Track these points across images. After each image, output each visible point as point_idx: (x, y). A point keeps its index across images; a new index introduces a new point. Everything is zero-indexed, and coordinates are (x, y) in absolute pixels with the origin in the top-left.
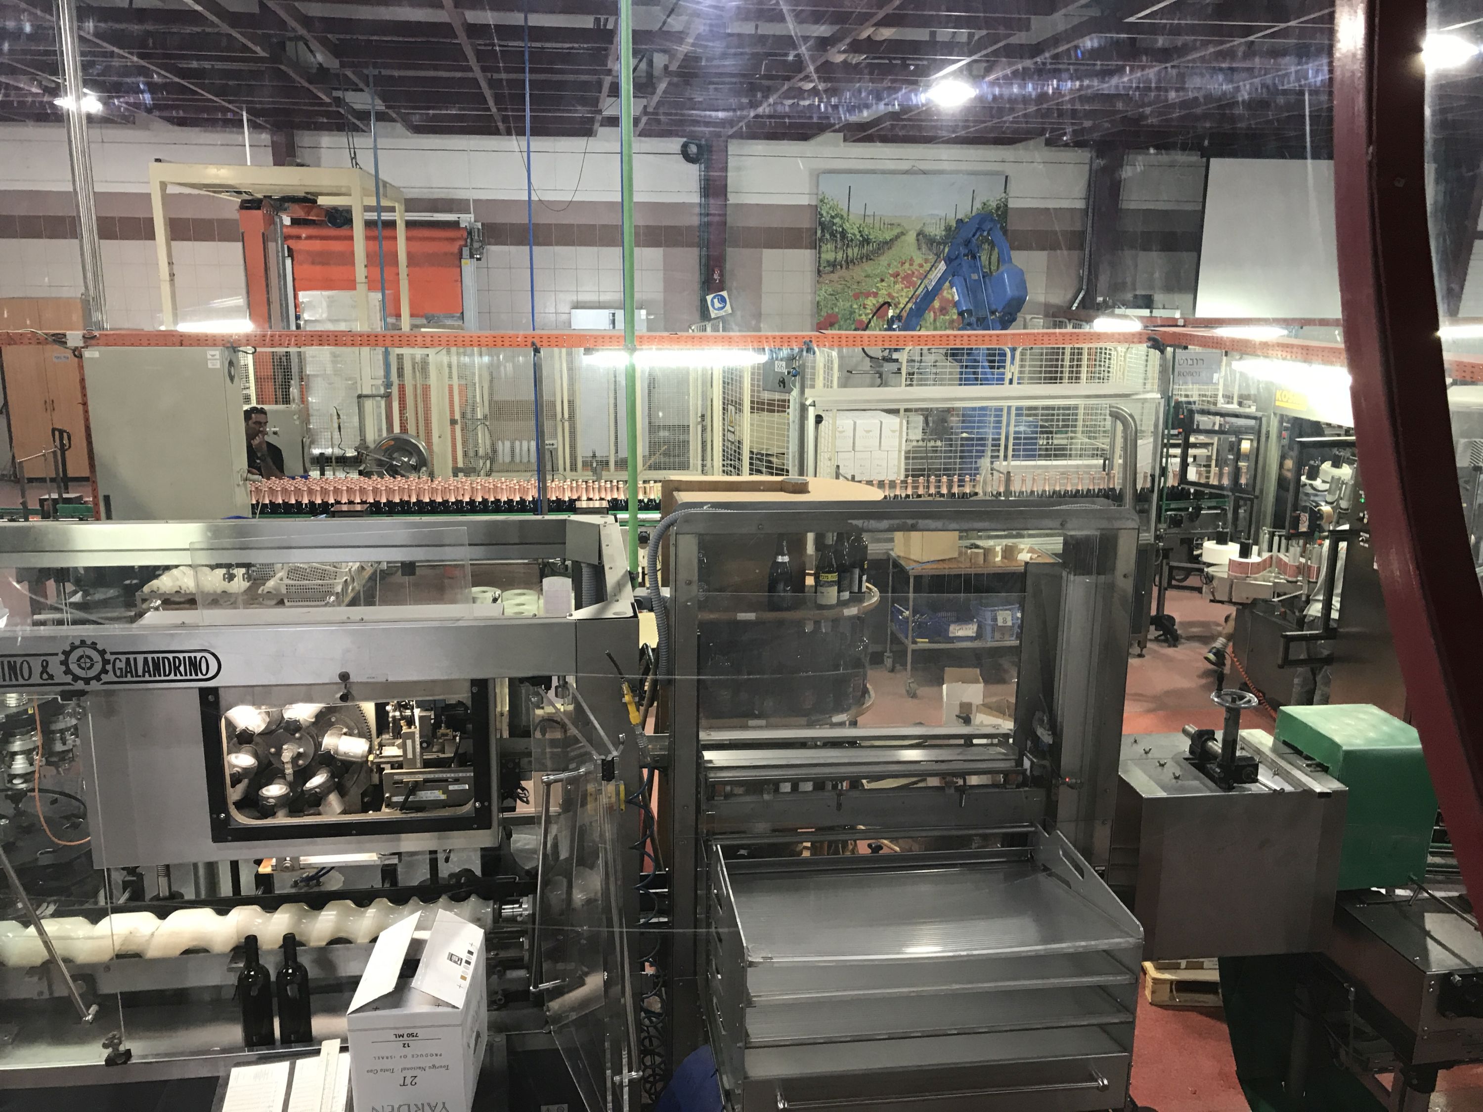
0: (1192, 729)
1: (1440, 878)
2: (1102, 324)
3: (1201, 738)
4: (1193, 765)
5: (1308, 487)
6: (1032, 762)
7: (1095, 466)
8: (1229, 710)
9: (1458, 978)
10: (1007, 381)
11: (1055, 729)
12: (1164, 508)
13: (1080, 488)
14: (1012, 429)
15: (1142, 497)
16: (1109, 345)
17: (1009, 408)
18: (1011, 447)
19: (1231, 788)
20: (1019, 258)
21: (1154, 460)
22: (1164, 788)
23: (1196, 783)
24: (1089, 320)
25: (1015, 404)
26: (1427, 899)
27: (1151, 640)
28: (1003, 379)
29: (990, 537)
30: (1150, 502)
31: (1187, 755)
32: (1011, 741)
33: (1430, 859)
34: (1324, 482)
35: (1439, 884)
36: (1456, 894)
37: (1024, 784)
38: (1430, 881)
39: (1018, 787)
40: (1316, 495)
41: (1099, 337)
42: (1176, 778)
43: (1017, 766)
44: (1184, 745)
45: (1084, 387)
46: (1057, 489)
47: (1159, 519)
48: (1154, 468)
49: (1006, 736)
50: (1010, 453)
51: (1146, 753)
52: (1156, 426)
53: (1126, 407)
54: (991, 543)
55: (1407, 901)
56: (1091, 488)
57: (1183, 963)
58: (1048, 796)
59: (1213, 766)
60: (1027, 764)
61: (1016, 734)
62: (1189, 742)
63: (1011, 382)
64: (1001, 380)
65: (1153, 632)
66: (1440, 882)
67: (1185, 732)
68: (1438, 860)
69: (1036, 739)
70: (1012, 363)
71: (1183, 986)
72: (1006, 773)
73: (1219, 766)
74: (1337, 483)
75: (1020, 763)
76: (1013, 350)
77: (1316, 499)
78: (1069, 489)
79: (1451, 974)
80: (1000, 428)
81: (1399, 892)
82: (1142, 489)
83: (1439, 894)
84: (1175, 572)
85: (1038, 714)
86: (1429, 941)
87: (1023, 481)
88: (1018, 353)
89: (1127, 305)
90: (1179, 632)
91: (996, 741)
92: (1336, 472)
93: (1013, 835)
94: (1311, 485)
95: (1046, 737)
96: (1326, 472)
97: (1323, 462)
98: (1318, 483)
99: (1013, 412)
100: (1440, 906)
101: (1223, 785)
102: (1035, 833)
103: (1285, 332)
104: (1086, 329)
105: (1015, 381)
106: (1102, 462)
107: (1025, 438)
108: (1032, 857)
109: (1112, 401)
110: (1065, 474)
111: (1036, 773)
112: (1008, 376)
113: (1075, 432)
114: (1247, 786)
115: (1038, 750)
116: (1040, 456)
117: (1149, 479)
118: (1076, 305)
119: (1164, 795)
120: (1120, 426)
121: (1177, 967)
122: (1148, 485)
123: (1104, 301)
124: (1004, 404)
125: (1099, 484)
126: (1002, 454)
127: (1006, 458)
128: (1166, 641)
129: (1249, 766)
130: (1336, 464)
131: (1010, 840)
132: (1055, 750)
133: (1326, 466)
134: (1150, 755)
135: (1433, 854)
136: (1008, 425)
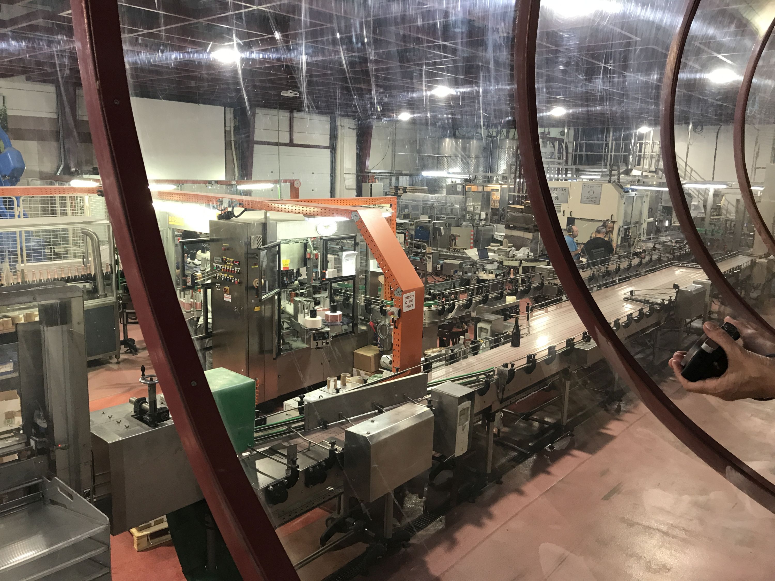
0: (134, 399)
1: (261, 442)
2: (76, 183)
3: (139, 403)
4: (136, 418)
5: (191, 264)
6: (36, 441)
7: (79, 262)
8: (149, 385)
9: (271, 487)
10: (16, 216)
11: (48, 419)
12: (120, 281)
13: (70, 275)
14: (24, 245)
15: (107, 277)
16: (79, 195)
17: (20, 232)
18: (25, 255)
19: (156, 426)
20: (17, 144)
21: (111, 257)
22: (120, 435)
23: (138, 428)
24: (68, 181)
25: (24, 229)
26: (256, 454)
27: (123, 353)
28: (14, 215)
29: (16, 310)
30: (112, 279)
31: (133, 414)
32: (21, 432)
33: (256, 435)
34: (199, 260)
35: (261, 446)
36: (268, 448)
37: (32, 455)
38: (256, 445)
39: (29, 457)
40: (196, 267)
41: (74, 190)
42: (127, 427)
43: (26, 445)
44: (131, 408)
45: (70, 218)
46: (56, 277)
47: (117, 288)
48: (111, 260)
49: (18, 429)
50: (25, 259)
51: (110, 418)
52: (109, 238)
53: (90, 229)
54: (16, 313)
55: (248, 457)
56: (77, 275)
57: (152, 522)
58: (49, 458)
59: (145, 416)
60: (32, 443)
61: (24, 427)
62: (133, 406)
63: (19, 217)
64: (12, 216)
65: (123, 349)
66: (261, 444)
67: (130, 401)
68: (260, 434)
69: (37, 427)
70: (18, 206)
71: (153, 536)
72: (19, 452)
73: (148, 416)
74: (204, 261)
75: (28, 443)
76: (18, 198)
77: (196, 269)
78: (63, 276)
79: (268, 486)
80: (16, 244)
81: (244, 454)
82: (107, 273)
83: (260, 450)
84: (130, 316)
85: (37, 412)
86: (258, 474)
87: (34, 274)
88: (21, 200)
89: (89, 173)
90: (137, 346)
91: (12, 434)
92: (204, 255)
93: (30, 487)
94: (193, 263)
95: (43, 424)
96: (199, 256)
97: (197, 251)
98: (196, 261)
99: (23, 235)
100: (261, 456)
101: (152, 425)
102: (43, 482)
103: (175, 187)
104: (66, 186)
105: (22, 216)
106: (81, 260)
107: (33, 250)
108: (43, 496)
109: (83, 226)
110: (61, 268)
111: (39, 447)
112: (17, 213)
113: (68, 244)
114: (165, 422)
115: (39, 432)
116: (45, 259)
117: (109, 267)
118: (59, 173)
119: (121, 439)
120: (89, 239)
121: (149, 526)
122: (109, 270)
123: (76, 171)
124: (18, 230)
125: (81, 272)
126: (19, 259)
127: (22, 262)
128: (131, 352)
129: (164, 412)
130: (204, 252)
131: (29, 490)
132: (50, 431)
133: (199, 252)
134: (112, 419)
135: (257, 432)
136: (21, 243)
